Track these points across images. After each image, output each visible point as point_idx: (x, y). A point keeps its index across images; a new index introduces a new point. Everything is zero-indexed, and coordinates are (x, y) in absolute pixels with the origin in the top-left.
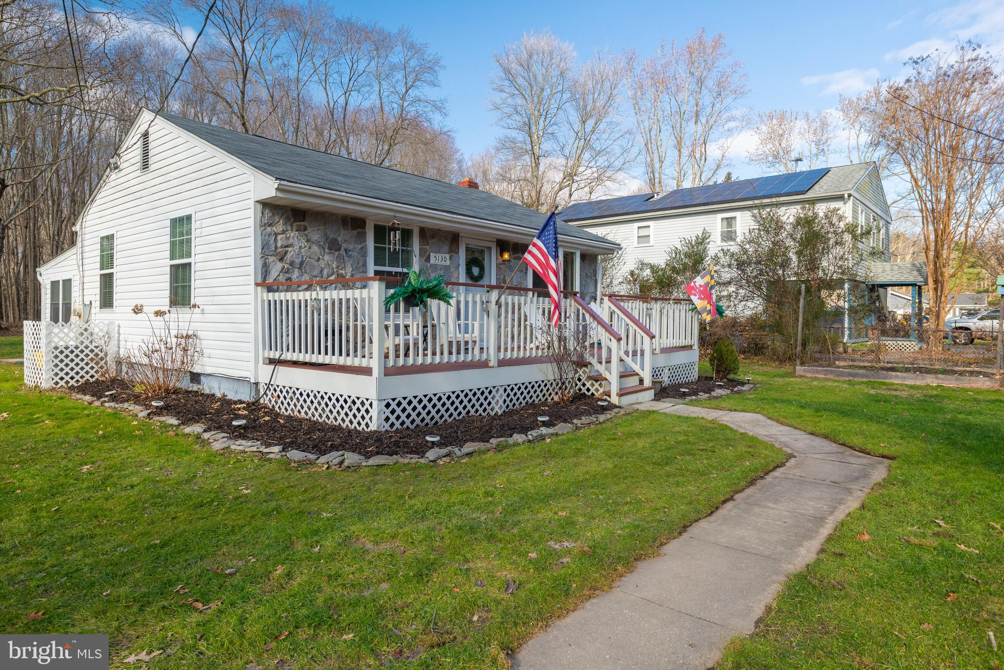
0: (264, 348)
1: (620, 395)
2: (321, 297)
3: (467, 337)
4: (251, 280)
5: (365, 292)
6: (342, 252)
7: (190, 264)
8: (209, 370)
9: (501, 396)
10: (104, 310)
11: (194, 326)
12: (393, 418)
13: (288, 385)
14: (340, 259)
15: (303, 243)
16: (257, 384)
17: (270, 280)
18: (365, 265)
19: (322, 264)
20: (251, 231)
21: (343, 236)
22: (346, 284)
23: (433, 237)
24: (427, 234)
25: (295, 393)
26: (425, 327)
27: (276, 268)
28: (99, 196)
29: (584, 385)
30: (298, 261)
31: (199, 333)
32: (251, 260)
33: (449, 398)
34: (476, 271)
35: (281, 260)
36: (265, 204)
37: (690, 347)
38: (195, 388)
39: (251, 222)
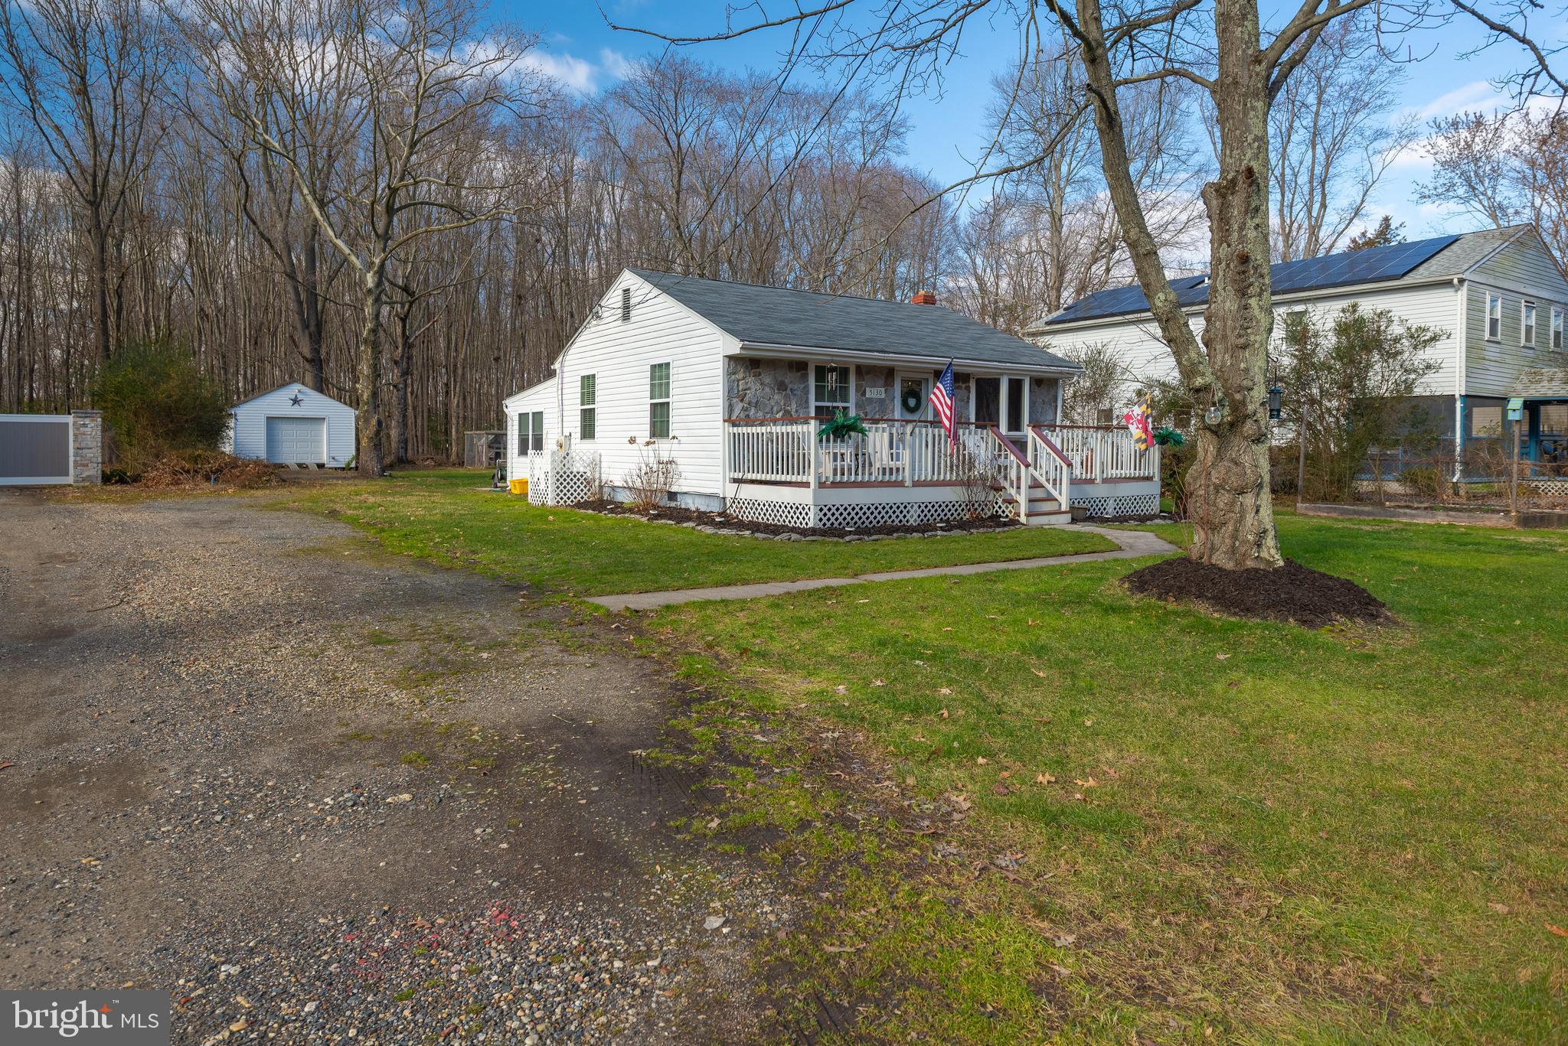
0: (730, 471)
1: (1028, 515)
2: (774, 431)
3: (899, 463)
4: (720, 417)
5: (805, 427)
6: (788, 391)
7: (668, 403)
8: (685, 489)
9: (916, 511)
10: (584, 441)
11: (674, 454)
12: (825, 520)
13: (748, 498)
14: (787, 397)
15: (758, 386)
16: (724, 498)
17: (734, 418)
18: (807, 401)
19: (772, 402)
20: (721, 379)
21: (790, 378)
22: (793, 421)
23: (868, 373)
24: (863, 371)
25: (753, 504)
26: (857, 455)
27: (738, 408)
28: (578, 340)
29: (1000, 507)
30: (754, 401)
31: (679, 461)
32: (720, 402)
33: (869, 508)
34: (912, 402)
35: (742, 401)
36: (731, 358)
37: (1149, 479)
38: (673, 504)
39: (720, 372)
